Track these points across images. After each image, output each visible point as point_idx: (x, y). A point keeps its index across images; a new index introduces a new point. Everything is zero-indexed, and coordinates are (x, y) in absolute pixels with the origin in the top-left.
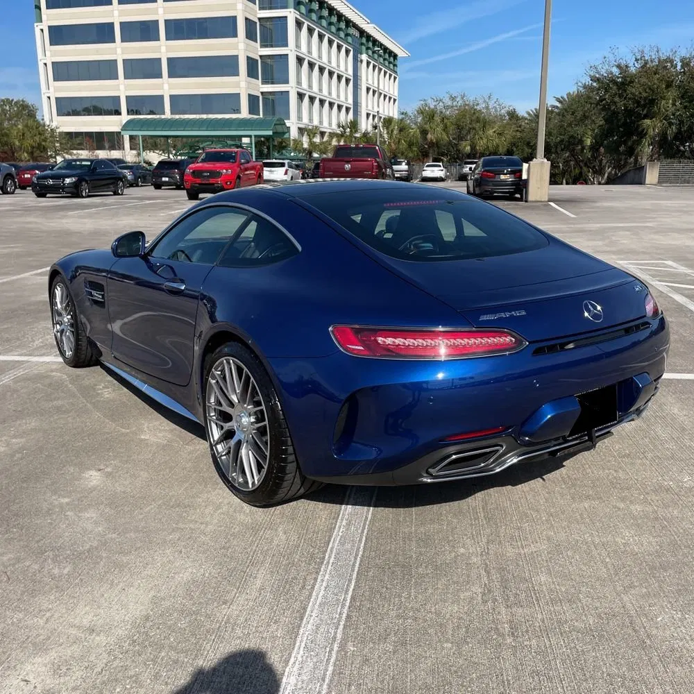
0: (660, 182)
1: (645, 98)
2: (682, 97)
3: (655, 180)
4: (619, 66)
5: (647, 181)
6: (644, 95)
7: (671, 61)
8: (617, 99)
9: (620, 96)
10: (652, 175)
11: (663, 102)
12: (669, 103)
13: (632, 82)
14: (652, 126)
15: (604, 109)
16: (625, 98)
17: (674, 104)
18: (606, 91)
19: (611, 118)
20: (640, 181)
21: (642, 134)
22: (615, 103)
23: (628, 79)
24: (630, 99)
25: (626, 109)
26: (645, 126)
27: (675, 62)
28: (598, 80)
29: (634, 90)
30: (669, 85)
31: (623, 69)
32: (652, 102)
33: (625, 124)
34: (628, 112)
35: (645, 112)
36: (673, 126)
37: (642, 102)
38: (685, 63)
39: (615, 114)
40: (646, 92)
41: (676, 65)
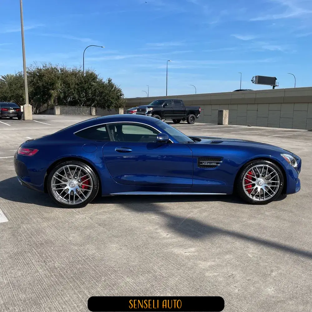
0: (61, 114)
1: (50, 83)
2: (63, 83)
3: (59, 113)
4: (38, 69)
5: (56, 114)
7: (57, 69)
8: (39, 82)
10: (58, 111)
11: (57, 84)
12: (59, 85)
13: (44, 76)
14: (54, 93)
15: (33, 84)
16: (42, 82)
17: (61, 85)
18: (34, 77)
20: (54, 114)
21: (50, 96)
22: (38, 83)
23: (43, 74)
24: (44, 82)
25: (43, 85)
26: (52, 93)
28: (30, 73)
29: (45, 79)
30: (58, 78)
31: (40, 70)
32: (53, 84)
33: (43, 91)
34: (44, 87)
35: (51, 87)
36: (62, 94)
37: (49, 84)
38: (62, 70)
39: (38, 87)
40: (50, 80)
41: (58, 71)
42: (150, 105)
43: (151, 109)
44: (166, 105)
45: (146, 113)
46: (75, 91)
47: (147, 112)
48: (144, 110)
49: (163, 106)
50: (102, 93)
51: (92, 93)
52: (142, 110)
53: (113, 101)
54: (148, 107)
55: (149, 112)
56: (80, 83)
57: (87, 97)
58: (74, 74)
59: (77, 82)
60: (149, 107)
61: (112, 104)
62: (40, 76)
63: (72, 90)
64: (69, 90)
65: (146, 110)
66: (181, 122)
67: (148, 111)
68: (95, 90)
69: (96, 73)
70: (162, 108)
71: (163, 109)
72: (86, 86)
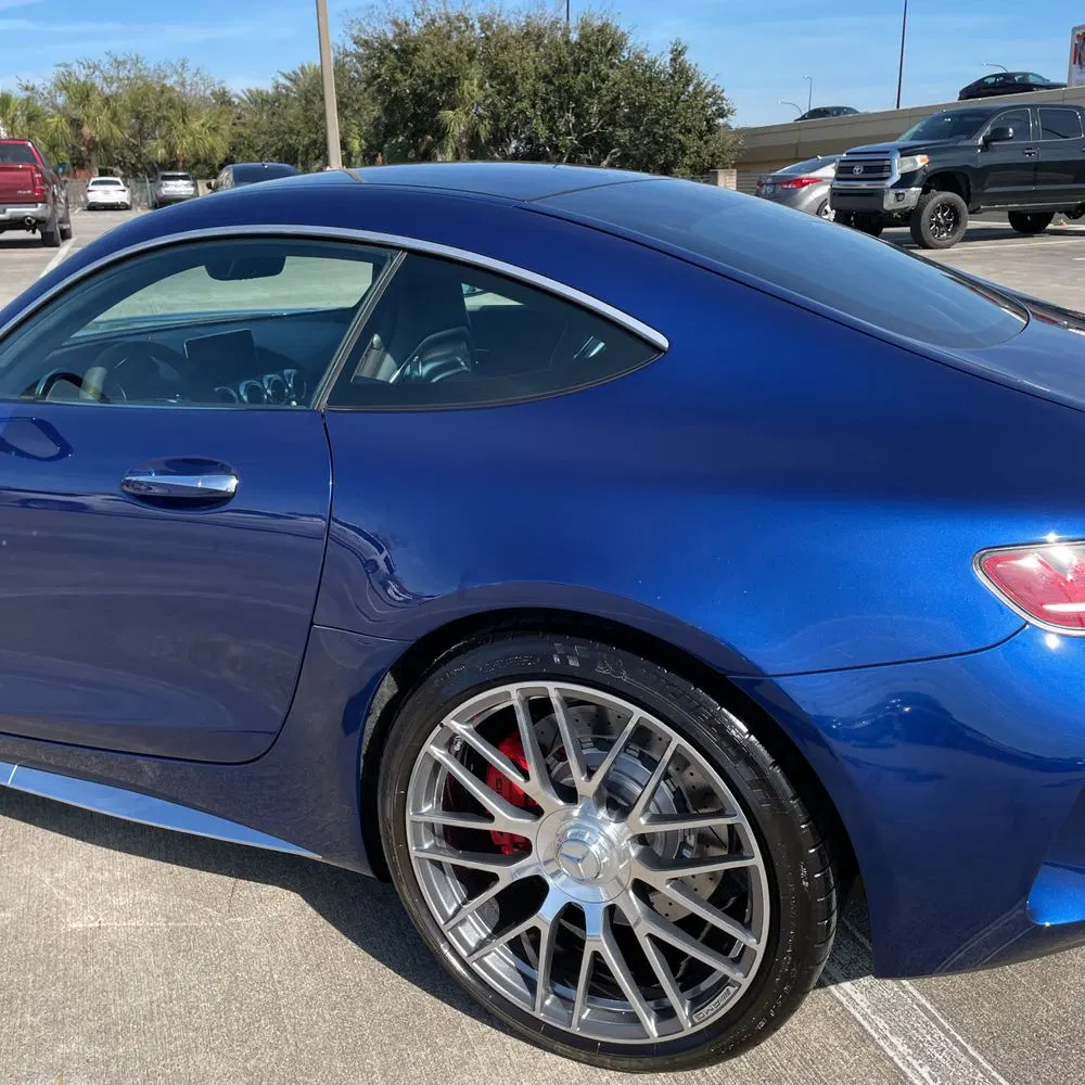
1: (441, 77)
2: (491, 77)
4: (395, 23)
6: (439, 71)
7: (466, 20)
8: (399, 76)
9: (403, 72)
11: (466, 82)
12: (473, 85)
13: (416, 49)
14: (456, 121)
15: (380, 90)
16: (411, 75)
17: (481, 87)
18: (382, 61)
19: (393, 105)
21: (441, 133)
22: (396, 82)
23: (412, 45)
24: (418, 76)
25: (414, 92)
26: (447, 120)
27: (471, 23)
28: (366, 44)
29: (422, 62)
30: (471, 56)
31: (401, 28)
32: (451, 82)
33: (415, 115)
34: (419, 98)
35: (444, 97)
36: (486, 122)
37: (436, 82)
38: (486, 26)
39: (397, 100)
40: (441, 66)
41: (472, 26)
42: (903, 141)
43: (921, 161)
44: (999, 134)
45: (889, 183)
46: (533, 106)
47: (896, 178)
48: (880, 169)
49: (980, 141)
50: (643, 108)
51: (601, 113)
52: (867, 170)
53: (688, 143)
54: (901, 150)
55: (907, 180)
56: (557, 72)
57: (582, 131)
58: (533, 36)
59: (545, 68)
60: (906, 152)
61: (684, 154)
62: (403, 51)
63: (526, 104)
64: (510, 106)
65: (890, 168)
66: (1050, 226)
67: (902, 175)
68: (613, 101)
69: (622, 24)
70: (972, 152)
71: (983, 160)
72: (578, 83)
